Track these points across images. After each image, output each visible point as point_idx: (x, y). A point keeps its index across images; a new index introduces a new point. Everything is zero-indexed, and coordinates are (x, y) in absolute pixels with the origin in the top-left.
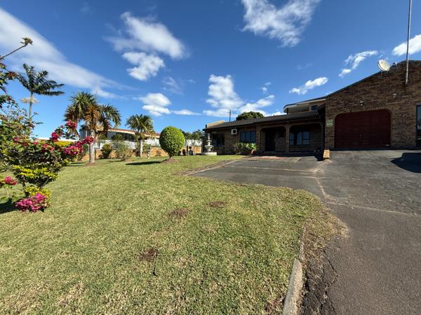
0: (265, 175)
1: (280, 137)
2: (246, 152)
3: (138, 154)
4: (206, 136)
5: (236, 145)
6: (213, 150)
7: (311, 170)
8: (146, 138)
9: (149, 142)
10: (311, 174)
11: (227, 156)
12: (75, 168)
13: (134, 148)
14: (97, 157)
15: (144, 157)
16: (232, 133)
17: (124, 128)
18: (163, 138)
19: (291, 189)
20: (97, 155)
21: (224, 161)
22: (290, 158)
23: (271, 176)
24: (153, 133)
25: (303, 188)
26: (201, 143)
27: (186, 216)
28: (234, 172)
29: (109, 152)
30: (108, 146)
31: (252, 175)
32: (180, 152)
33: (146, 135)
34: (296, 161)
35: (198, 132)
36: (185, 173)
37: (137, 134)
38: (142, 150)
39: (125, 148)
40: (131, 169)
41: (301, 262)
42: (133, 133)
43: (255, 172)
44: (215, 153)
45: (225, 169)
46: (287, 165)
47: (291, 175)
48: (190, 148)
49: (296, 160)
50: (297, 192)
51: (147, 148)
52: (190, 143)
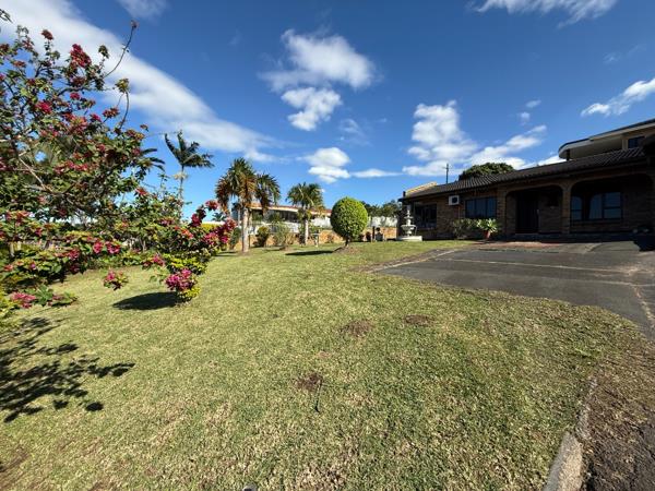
0: (512, 276)
1: (549, 205)
2: (477, 235)
3: (302, 240)
4: (405, 209)
5: (457, 224)
6: (415, 233)
7: (621, 269)
8: (313, 217)
9: (317, 222)
10: (620, 277)
11: (441, 242)
12: (227, 259)
13: (297, 231)
14: (252, 245)
15: (310, 245)
16: (450, 203)
17: (284, 204)
18: (335, 215)
19: (566, 304)
20: (251, 243)
21: (434, 250)
22: (570, 246)
23: (527, 278)
24: (322, 208)
25: (596, 304)
26: (396, 221)
27: (365, 333)
28: (452, 269)
29: (266, 237)
30: (264, 229)
31: (486, 274)
32: (361, 236)
33: (313, 213)
34: (584, 252)
35: (392, 204)
36: (368, 269)
37: (301, 211)
38: (307, 234)
39: (286, 233)
40: (292, 261)
41: (579, 441)
42: (296, 211)
43: (492, 269)
44: (420, 238)
45: (434, 264)
46: (564, 259)
47: (570, 277)
48: (378, 229)
49: (585, 249)
50: (583, 310)
51: (315, 231)
52: (377, 221)
